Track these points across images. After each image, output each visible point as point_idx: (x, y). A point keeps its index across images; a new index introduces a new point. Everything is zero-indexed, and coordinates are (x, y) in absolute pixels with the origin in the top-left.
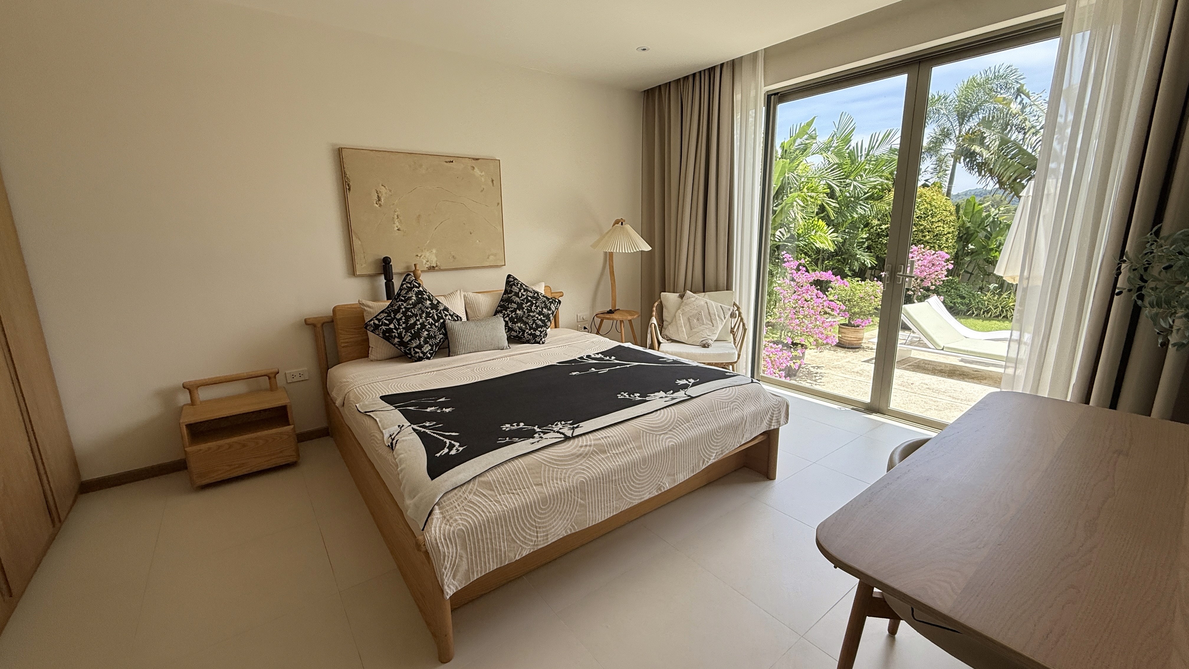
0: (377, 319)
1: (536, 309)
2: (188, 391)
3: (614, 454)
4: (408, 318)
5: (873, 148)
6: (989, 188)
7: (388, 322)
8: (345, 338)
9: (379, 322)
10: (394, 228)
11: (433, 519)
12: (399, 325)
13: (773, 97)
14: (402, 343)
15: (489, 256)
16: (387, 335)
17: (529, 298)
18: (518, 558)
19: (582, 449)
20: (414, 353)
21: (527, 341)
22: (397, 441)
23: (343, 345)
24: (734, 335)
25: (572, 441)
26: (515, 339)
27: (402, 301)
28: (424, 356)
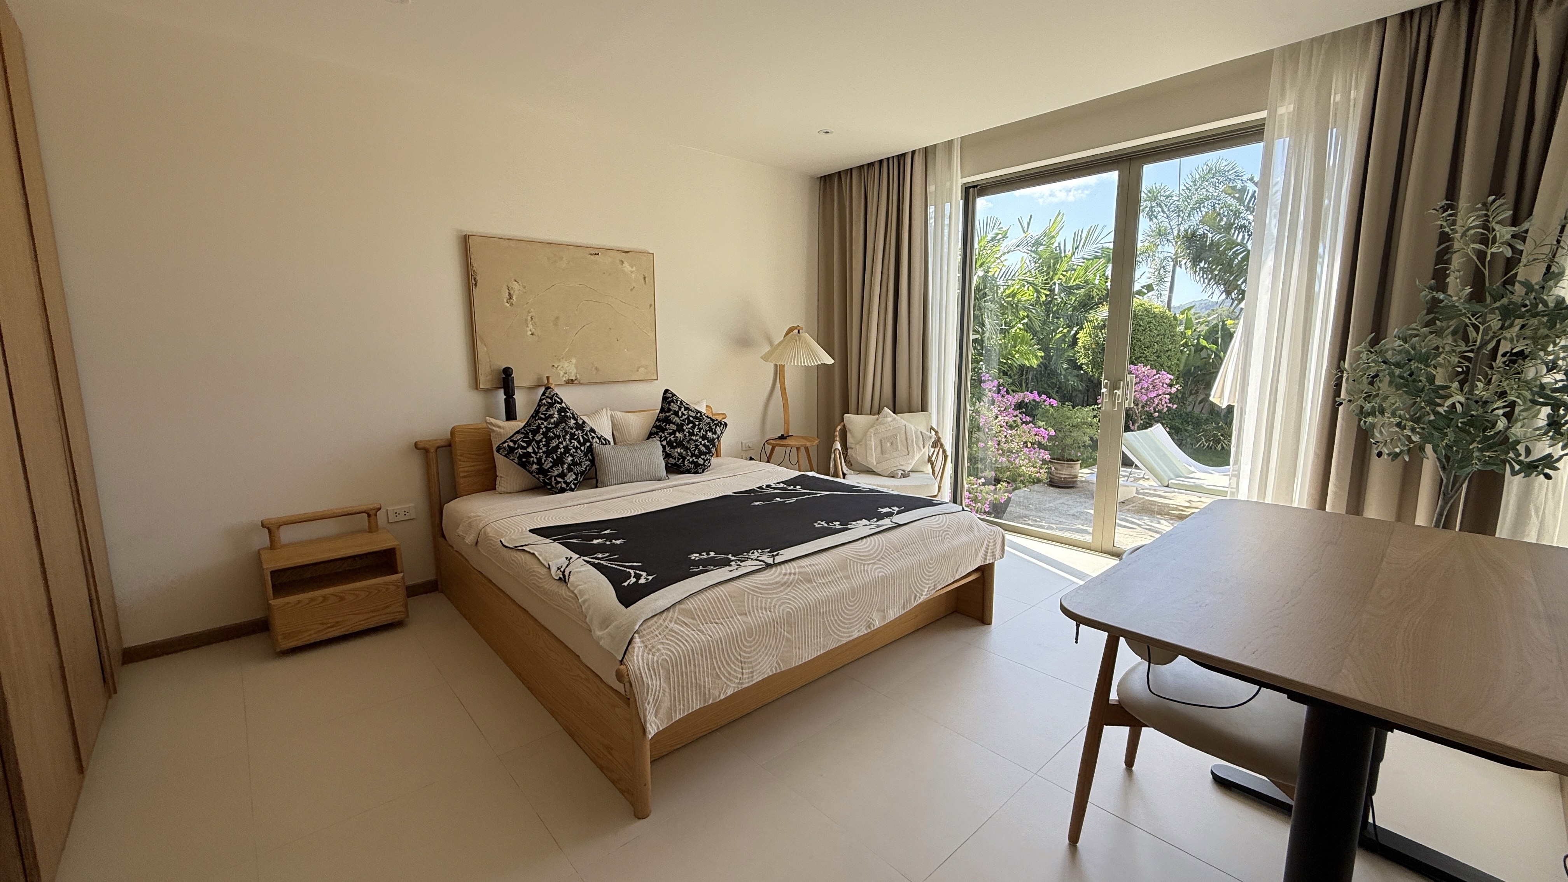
0: (512, 441)
1: (700, 432)
2: (266, 531)
3: (820, 583)
4: (549, 440)
5: (1077, 247)
6: (1215, 299)
7: (525, 445)
8: (465, 467)
9: (515, 445)
10: (527, 332)
11: (634, 648)
12: (539, 448)
13: (971, 190)
14: (542, 471)
15: (639, 368)
16: (524, 460)
17: (691, 419)
18: (722, 697)
19: (787, 577)
20: (555, 483)
21: (687, 470)
22: (570, 573)
23: (462, 474)
24: (932, 464)
25: (774, 569)
26: (673, 468)
27: (541, 419)
28: (567, 487)
